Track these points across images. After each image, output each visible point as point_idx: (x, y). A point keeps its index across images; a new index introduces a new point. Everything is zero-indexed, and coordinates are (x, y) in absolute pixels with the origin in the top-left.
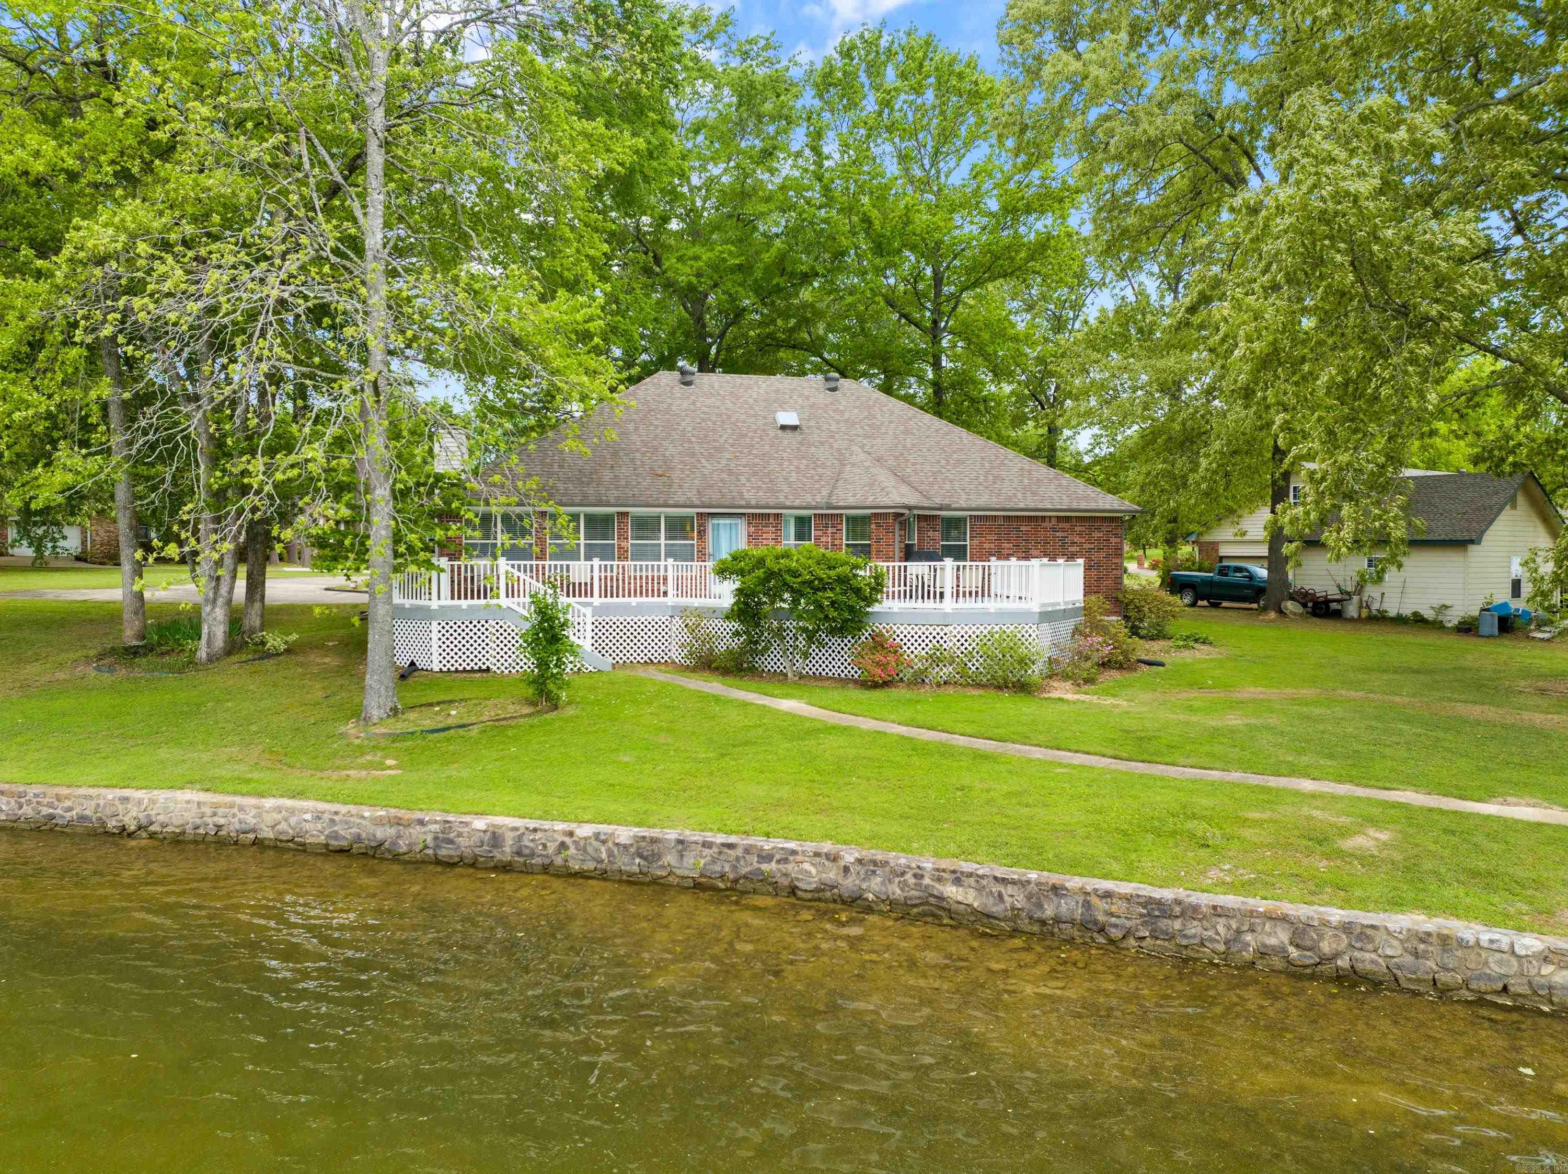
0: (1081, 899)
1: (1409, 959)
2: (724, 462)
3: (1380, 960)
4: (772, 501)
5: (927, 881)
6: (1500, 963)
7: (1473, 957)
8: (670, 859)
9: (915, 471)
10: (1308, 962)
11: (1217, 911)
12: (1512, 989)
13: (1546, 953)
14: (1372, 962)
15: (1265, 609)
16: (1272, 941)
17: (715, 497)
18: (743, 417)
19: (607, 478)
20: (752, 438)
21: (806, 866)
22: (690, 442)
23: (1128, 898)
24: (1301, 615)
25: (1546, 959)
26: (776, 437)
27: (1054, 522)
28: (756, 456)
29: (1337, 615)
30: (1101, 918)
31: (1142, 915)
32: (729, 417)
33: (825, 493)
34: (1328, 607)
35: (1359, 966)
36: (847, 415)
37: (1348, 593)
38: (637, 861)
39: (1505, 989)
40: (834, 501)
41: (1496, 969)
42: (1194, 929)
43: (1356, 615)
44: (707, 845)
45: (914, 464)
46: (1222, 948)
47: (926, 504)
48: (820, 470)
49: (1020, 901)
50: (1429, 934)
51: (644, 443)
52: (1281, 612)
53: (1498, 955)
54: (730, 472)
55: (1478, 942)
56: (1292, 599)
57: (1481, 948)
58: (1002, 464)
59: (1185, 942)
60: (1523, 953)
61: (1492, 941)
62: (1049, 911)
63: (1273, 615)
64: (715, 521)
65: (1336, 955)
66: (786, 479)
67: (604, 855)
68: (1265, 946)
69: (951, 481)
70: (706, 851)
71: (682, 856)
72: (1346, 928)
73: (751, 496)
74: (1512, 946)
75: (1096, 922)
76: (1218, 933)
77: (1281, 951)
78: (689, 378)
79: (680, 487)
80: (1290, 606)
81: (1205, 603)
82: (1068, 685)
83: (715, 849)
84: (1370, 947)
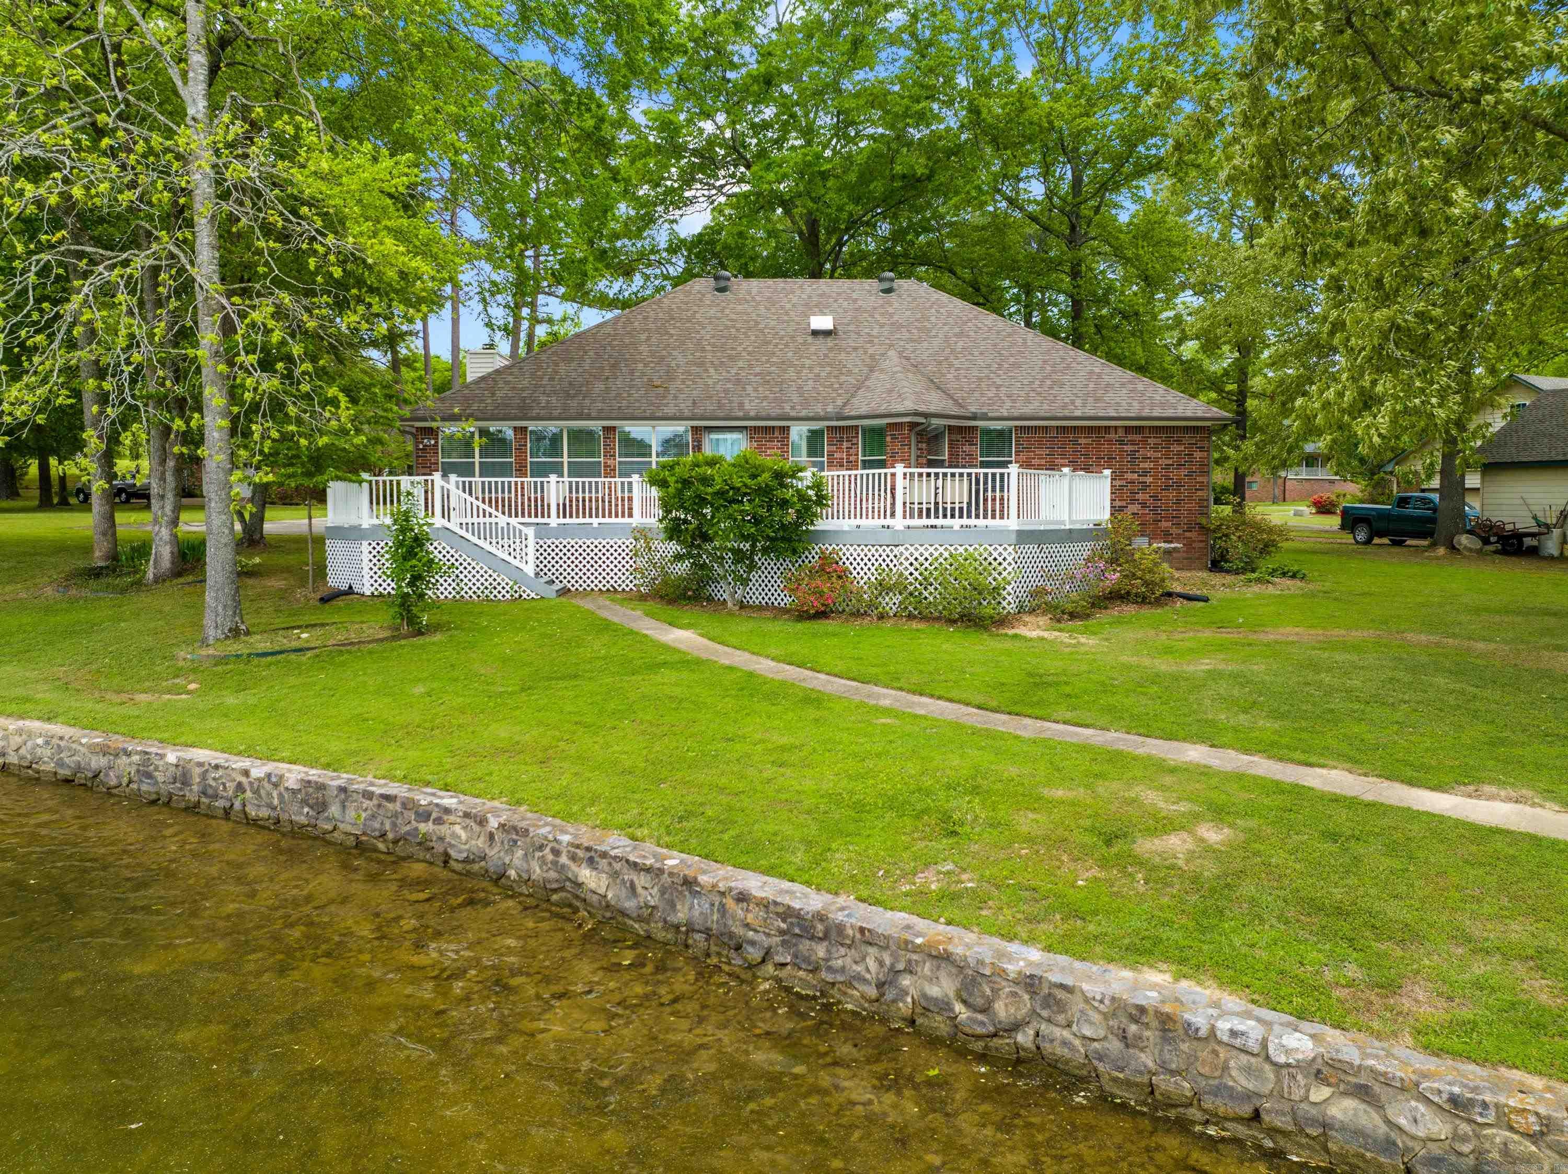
0: (717, 900)
1: (1115, 1045)
2: (733, 371)
3: (1077, 1042)
4: (775, 412)
5: (564, 859)
6: (1248, 1070)
7: (1204, 1054)
8: (334, 810)
9: (957, 378)
10: (980, 1030)
11: (867, 937)
12: (1266, 1118)
13: (1319, 1064)
14: (1065, 1043)
15: (1434, 545)
16: (934, 991)
17: (710, 407)
18: (773, 323)
19: (597, 390)
20: (776, 345)
21: (457, 828)
22: (703, 350)
23: (765, 904)
24: (1479, 552)
25: (1319, 1076)
26: (805, 343)
27: (1121, 433)
28: (775, 363)
29: (1533, 552)
30: (738, 930)
31: (782, 932)
32: (757, 323)
33: (839, 402)
34: (1521, 543)
35: (1047, 1047)
36: (896, 318)
37: (1547, 526)
38: (306, 810)
39: (1256, 1116)
40: (847, 412)
41: (1243, 1082)
42: (843, 959)
43: (1556, 553)
44: (369, 795)
45: (958, 369)
46: (873, 992)
47: (955, 411)
48: (843, 378)
49: (652, 897)
50: (1142, 1010)
51: (652, 354)
52: (1453, 548)
53: (1244, 1058)
54: (738, 381)
55: (1213, 1030)
56: (1470, 532)
57: (1220, 1042)
58: (1068, 367)
59: (830, 978)
60: (1282, 1059)
61: (1234, 1033)
62: (681, 915)
63: (1441, 551)
64: (714, 436)
65: (1016, 1027)
66: (800, 387)
67: (276, 802)
68: (924, 996)
69: (998, 387)
70: (366, 803)
71: (344, 807)
72: (1031, 983)
73: (751, 407)
74: (1264, 1044)
75: (731, 935)
76: (868, 970)
77: (944, 1006)
78: (722, 284)
79: (676, 398)
80: (1464, 540)
81: (1385, 541)
82: (1043, 620)
83: (375, 802)
84: (1061, 1018)
